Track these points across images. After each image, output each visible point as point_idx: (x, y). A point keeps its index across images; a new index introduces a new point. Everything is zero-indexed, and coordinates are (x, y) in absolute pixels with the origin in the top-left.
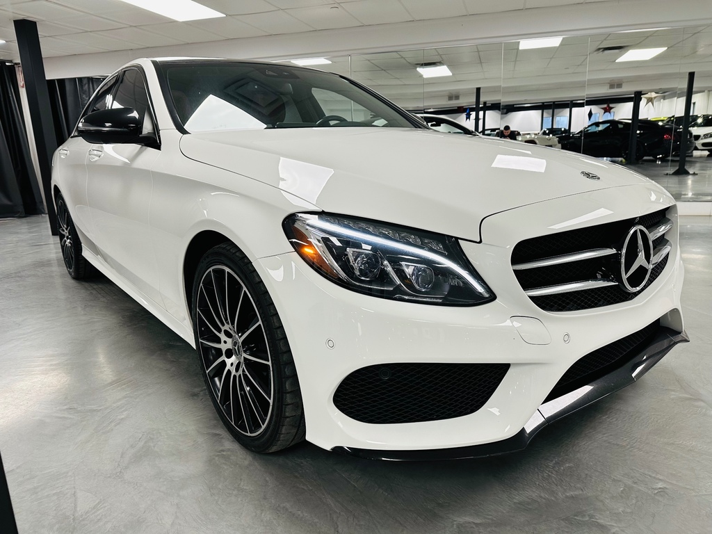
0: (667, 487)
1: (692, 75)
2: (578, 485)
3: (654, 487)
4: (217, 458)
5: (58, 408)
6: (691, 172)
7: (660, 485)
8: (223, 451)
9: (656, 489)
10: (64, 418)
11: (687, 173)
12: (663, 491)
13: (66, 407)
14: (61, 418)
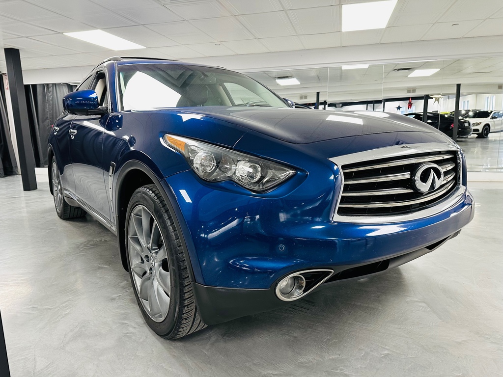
0: (390, 353)
1: (459, 86)
2: (338, 353)
3: (382, 353)
4: (123, 338)
5: (25, 308)
7: (386, 352)
8: (128, 333)
9: (383, 354)
10: (29, 313)
12: (387, 355)
13: (30, 307)
14: (27, 313)
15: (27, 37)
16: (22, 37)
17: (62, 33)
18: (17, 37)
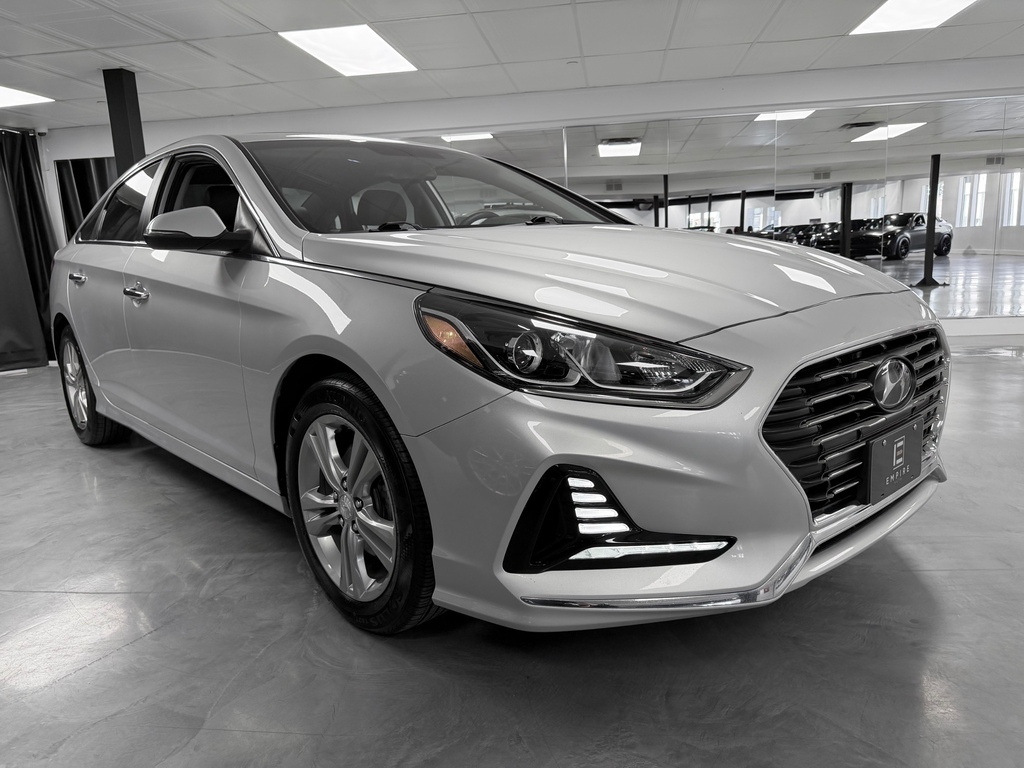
1: (936, 159)
6: (940, 282)
11: (935, 284)
15: (184, 42)
16: (177, 40)
17: (277, 32)
18: (165, 39)
